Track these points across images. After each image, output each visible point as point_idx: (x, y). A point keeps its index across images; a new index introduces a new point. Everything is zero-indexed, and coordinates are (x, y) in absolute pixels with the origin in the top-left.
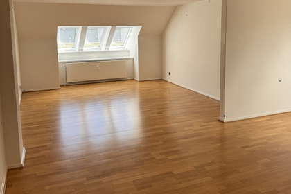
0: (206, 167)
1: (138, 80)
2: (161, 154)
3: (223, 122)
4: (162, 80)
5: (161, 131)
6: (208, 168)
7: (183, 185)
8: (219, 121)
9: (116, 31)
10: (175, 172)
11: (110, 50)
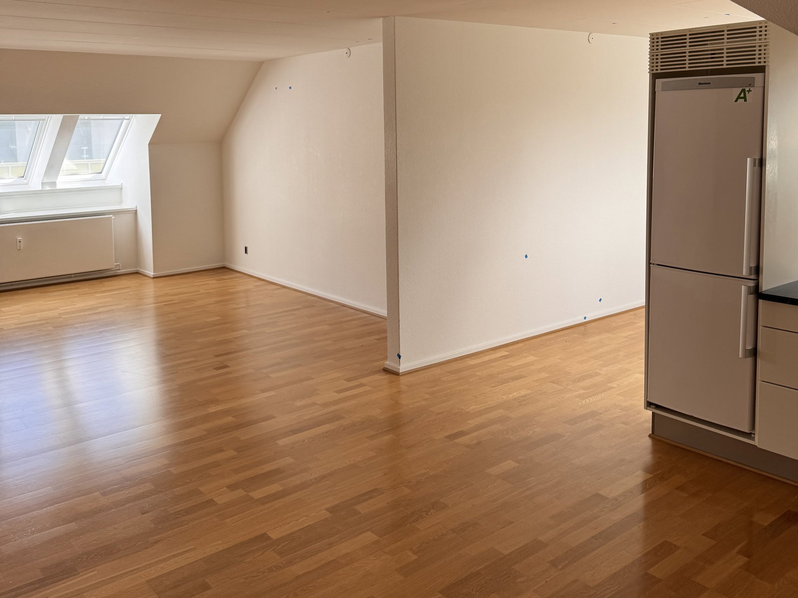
0: (359, 508)
1: (151, 273)
2: (233, 487)
3: (397, 374)
4: (224, 270)
5: (230, 419)
6: (363, 508)
7: (298, 569)
8: (387, 371)
9: (79, 130)
10: (274, 535)
11: (59, 186)
